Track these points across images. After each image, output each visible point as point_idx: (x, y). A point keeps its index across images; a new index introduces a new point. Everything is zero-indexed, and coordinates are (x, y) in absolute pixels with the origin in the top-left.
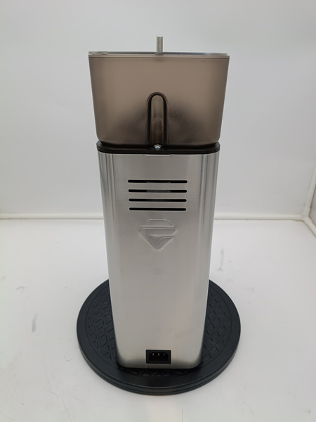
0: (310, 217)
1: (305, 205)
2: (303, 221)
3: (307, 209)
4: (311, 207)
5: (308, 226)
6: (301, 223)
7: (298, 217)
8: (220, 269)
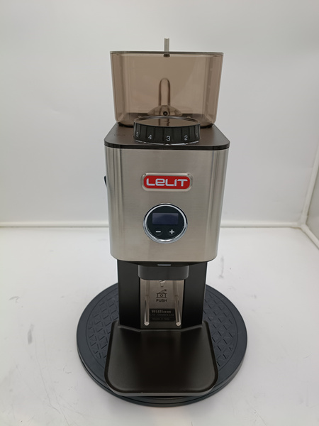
0: (307, 224)
1: (302, 212)
2: (300, 229)
3: (304, 217)
4: (308, 214)
5: (305, 233)
6: (298, 230)
7: (295, 224)
8: (221, 276)
